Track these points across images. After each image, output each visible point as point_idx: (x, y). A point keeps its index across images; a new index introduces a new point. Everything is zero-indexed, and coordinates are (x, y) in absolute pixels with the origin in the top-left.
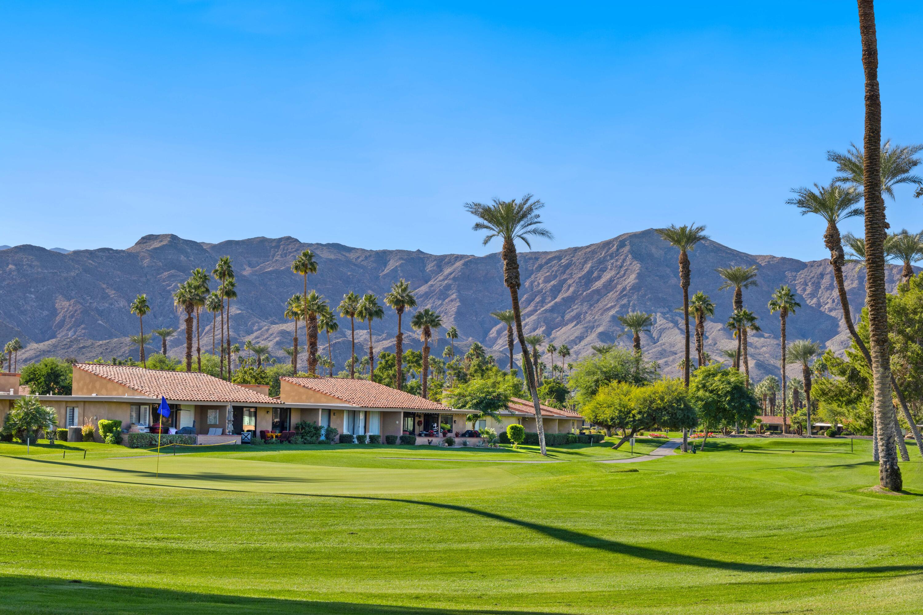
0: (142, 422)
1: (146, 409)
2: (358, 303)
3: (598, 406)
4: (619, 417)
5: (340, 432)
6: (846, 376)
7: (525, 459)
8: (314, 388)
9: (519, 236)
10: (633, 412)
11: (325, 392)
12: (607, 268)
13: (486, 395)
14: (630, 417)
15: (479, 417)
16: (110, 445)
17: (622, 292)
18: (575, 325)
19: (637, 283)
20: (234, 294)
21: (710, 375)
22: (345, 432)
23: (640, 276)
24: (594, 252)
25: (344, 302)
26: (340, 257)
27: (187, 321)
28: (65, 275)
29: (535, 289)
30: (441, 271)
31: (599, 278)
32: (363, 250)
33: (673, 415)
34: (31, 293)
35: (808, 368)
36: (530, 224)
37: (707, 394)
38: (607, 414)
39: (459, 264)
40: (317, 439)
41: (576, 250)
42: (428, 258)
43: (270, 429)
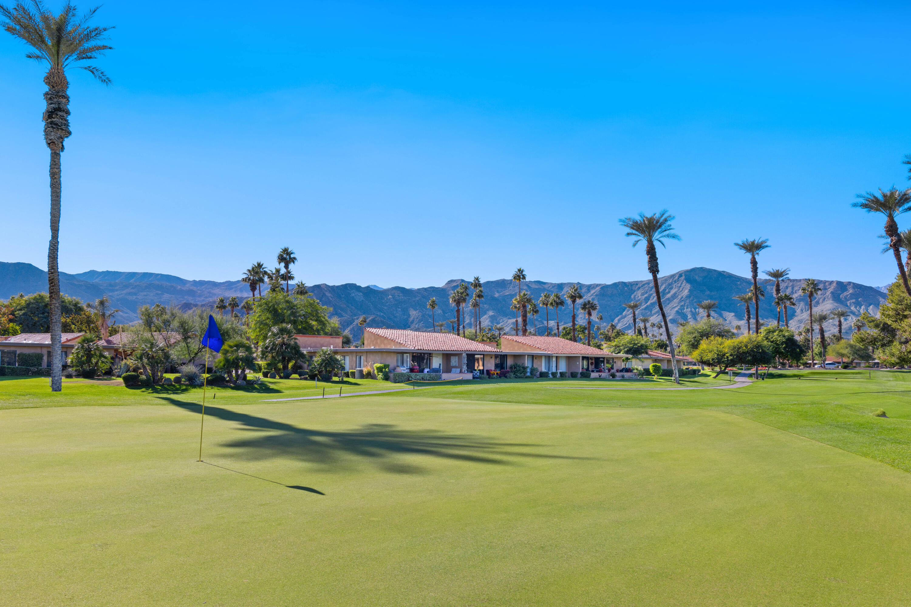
0: (405, 365)
1: (407, 356)
2: (549, 298)
3: (703, 352)
4: (718, 358)
5: (540, 370)
6: (879, 329)
7: (667, 387)
8: (522, 342)
9: (657, 240)
10: (727, 355)
11: (529, 344)
12: (673, 288)
13: (633, 346)
14: (725, 358)
15: (629, 359)
16: (381, 381)
17: (681, 299)
18: (658, 316)
19: (689, 294)
20: (482, 296)
21: (770, 332)
22: (544, 370)
25: (542, 298)
26: (540, 287)
27: (457, 311)
28: (414, 299)
29: (636, 299)
30: (590, 292)
31: (669, 292)
32: (552, 284)
33: (754, 357)
34: (399, 308)
35: (822, 328)
36: (665, 231)
37: (770, 343)
38: (709, 357)
39: (598, 288)
40: (525, 375)
42: (583, 286)
43: (493, 368)
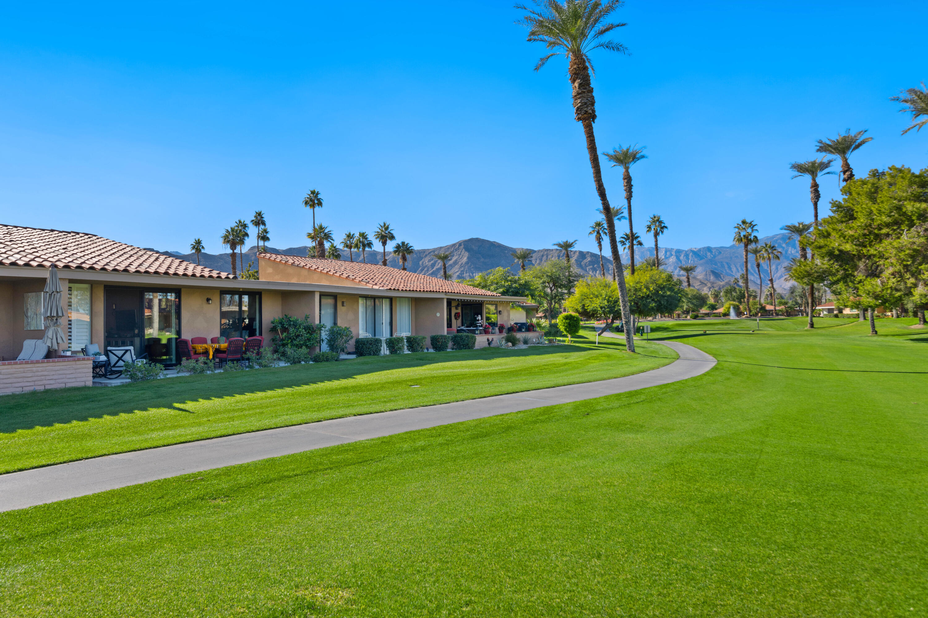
5: (354, 333)
12: (454, 255)
17: (461, 265)
19: (467, 261)
22: (363, 333)
23: (468, 258)
24: (448, 248)
27: (232, 255)
40: (312, 350)
41: (441, 248)
